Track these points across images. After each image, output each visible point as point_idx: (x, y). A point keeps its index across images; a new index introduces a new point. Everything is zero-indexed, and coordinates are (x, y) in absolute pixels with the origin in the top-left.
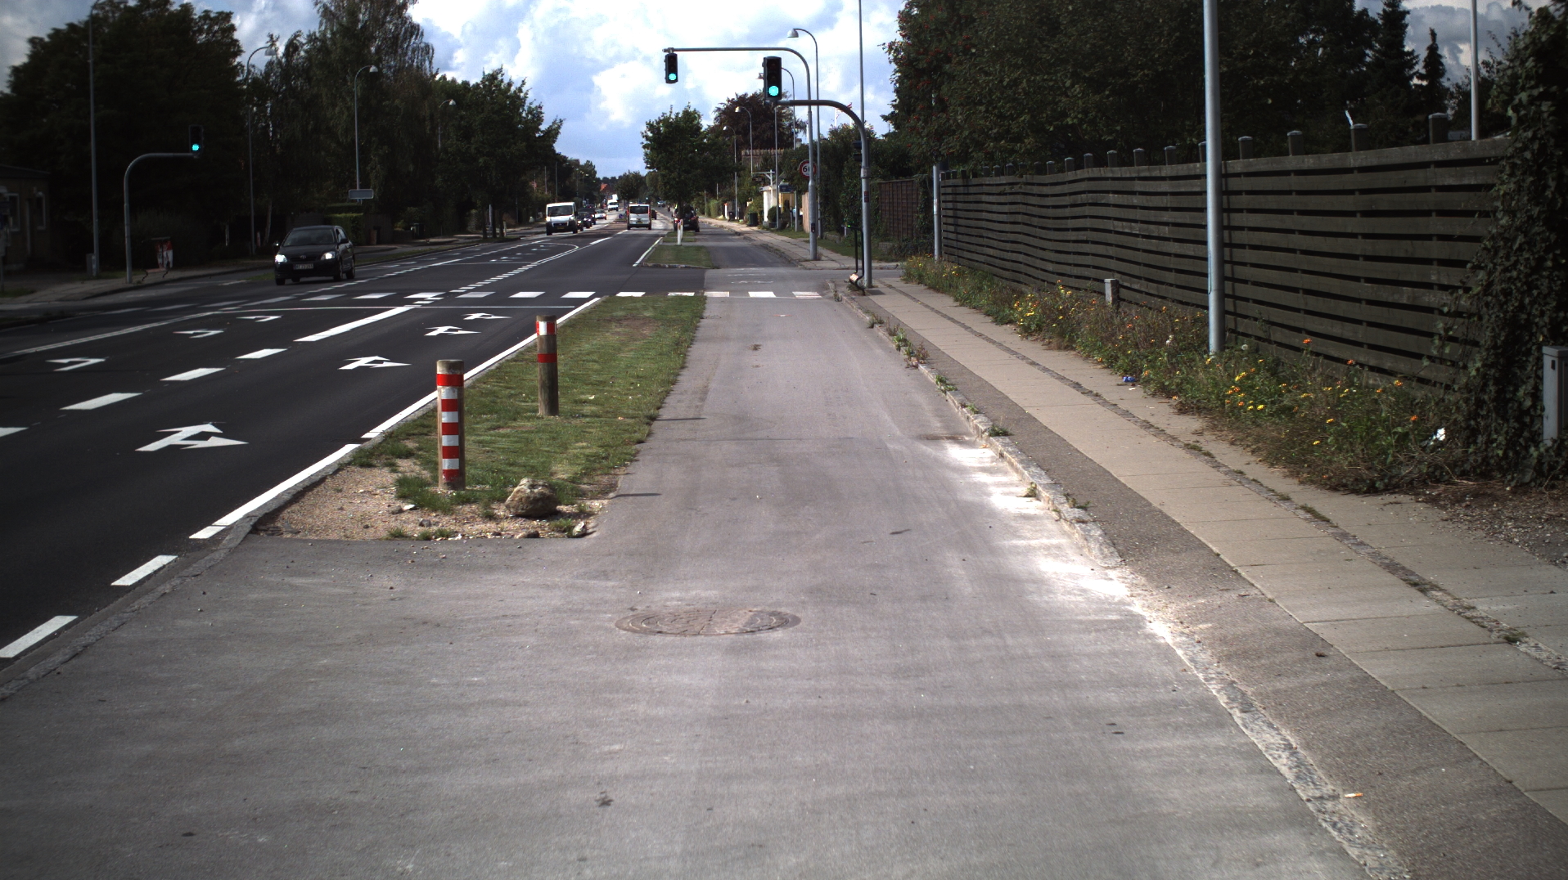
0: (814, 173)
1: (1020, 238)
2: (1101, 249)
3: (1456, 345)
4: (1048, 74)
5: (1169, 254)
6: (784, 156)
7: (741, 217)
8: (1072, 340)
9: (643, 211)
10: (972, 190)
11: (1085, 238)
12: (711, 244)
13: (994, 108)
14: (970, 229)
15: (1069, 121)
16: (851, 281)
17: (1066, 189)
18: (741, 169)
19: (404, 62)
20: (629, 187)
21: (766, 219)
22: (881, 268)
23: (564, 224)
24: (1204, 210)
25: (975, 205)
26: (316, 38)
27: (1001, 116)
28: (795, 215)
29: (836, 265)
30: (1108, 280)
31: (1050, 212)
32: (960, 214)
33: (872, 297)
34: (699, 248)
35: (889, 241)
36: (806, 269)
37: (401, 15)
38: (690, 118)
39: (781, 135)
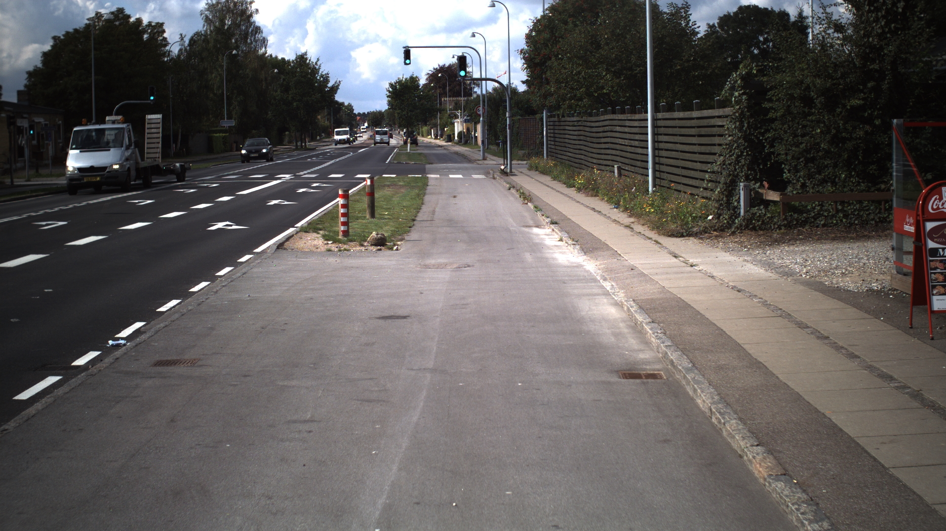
0: (483, 114)
1: (582, 147)
2: (614, 152)
3: (714, 183)
4: (595, 69)
5: (638, 154)
6: (467, 102)
7: (442, 137)
8: (597, 192)
9: (385, 133)
10: (562, 123)
11: (607, 147)
12: (426, 151)
13: (569, 85)
14: (561, 143)
15: (605, 91)
16: (501, 169)
17: (601, 124)
18: (442, 111)
19: (251, 48)
20: (375, 119)
21: (456, 138)
22: (519, 164)
23: (344, 140)
24: (647, 134)
25: (563, 131)
26: (202, 34)
27: (572, 88)
28: (473, 136)
29: (495, 162)
30: (616, 166)
31: (594, 135)
32: (557, 135)
33: (512, 177)
34: (420, 154)
35: (523, 150)
36: (478, 164)
37: (249, 21)
38: (414, 80)
39: (465, 88)
